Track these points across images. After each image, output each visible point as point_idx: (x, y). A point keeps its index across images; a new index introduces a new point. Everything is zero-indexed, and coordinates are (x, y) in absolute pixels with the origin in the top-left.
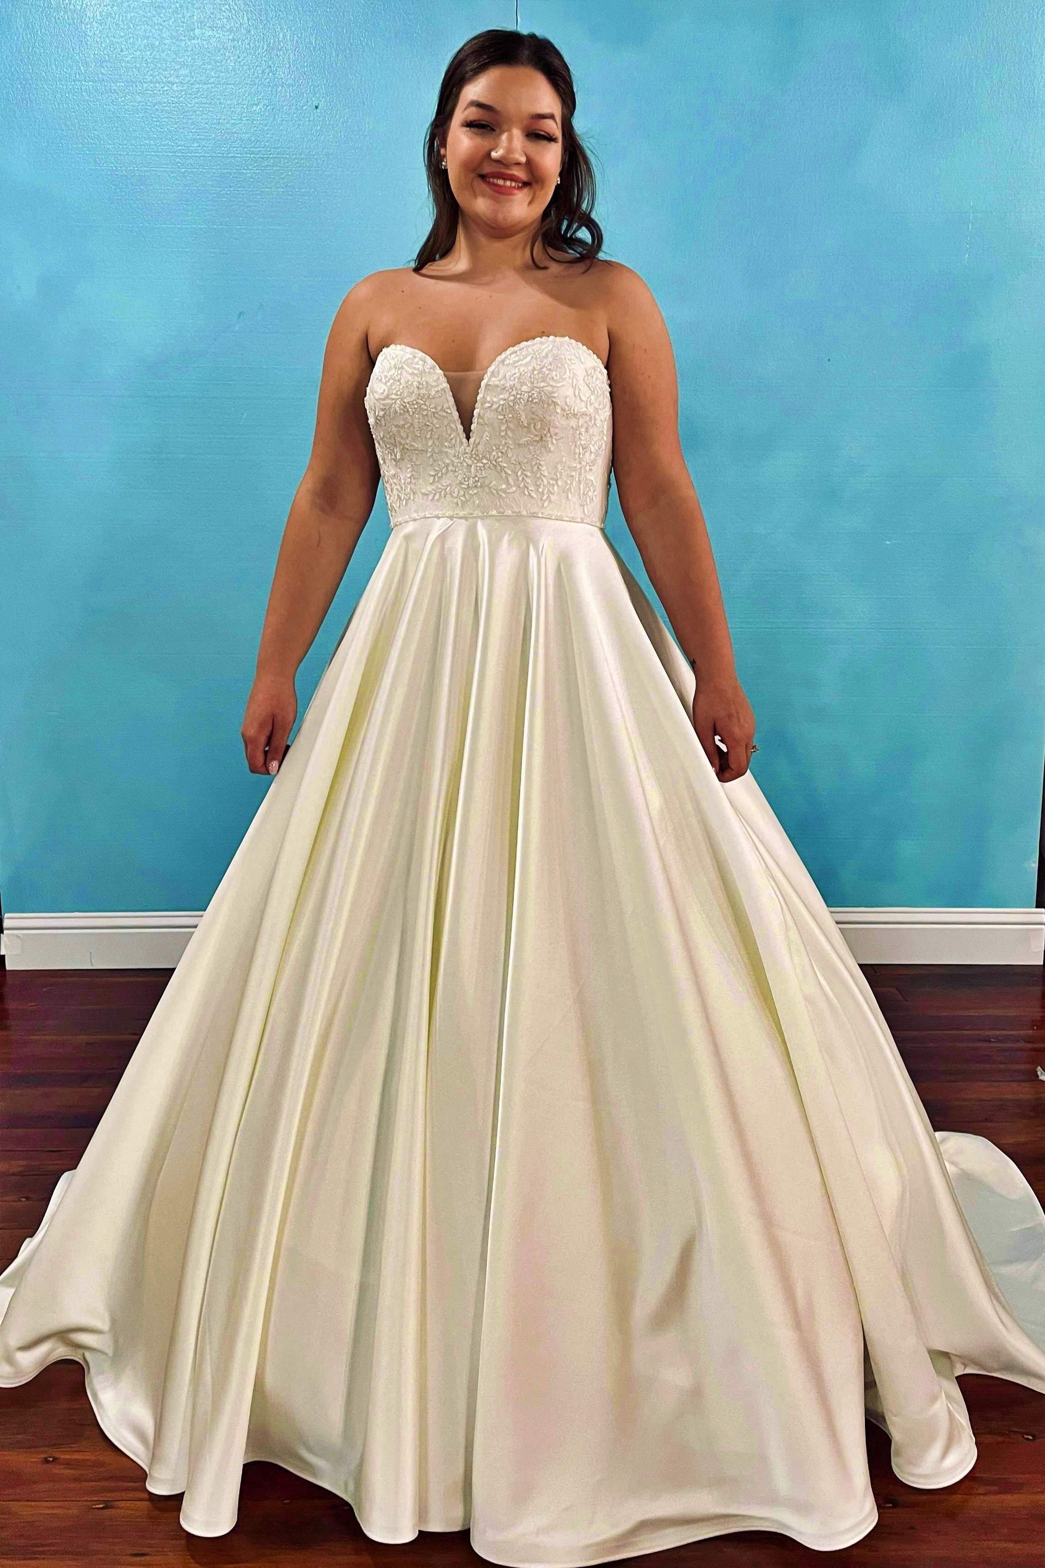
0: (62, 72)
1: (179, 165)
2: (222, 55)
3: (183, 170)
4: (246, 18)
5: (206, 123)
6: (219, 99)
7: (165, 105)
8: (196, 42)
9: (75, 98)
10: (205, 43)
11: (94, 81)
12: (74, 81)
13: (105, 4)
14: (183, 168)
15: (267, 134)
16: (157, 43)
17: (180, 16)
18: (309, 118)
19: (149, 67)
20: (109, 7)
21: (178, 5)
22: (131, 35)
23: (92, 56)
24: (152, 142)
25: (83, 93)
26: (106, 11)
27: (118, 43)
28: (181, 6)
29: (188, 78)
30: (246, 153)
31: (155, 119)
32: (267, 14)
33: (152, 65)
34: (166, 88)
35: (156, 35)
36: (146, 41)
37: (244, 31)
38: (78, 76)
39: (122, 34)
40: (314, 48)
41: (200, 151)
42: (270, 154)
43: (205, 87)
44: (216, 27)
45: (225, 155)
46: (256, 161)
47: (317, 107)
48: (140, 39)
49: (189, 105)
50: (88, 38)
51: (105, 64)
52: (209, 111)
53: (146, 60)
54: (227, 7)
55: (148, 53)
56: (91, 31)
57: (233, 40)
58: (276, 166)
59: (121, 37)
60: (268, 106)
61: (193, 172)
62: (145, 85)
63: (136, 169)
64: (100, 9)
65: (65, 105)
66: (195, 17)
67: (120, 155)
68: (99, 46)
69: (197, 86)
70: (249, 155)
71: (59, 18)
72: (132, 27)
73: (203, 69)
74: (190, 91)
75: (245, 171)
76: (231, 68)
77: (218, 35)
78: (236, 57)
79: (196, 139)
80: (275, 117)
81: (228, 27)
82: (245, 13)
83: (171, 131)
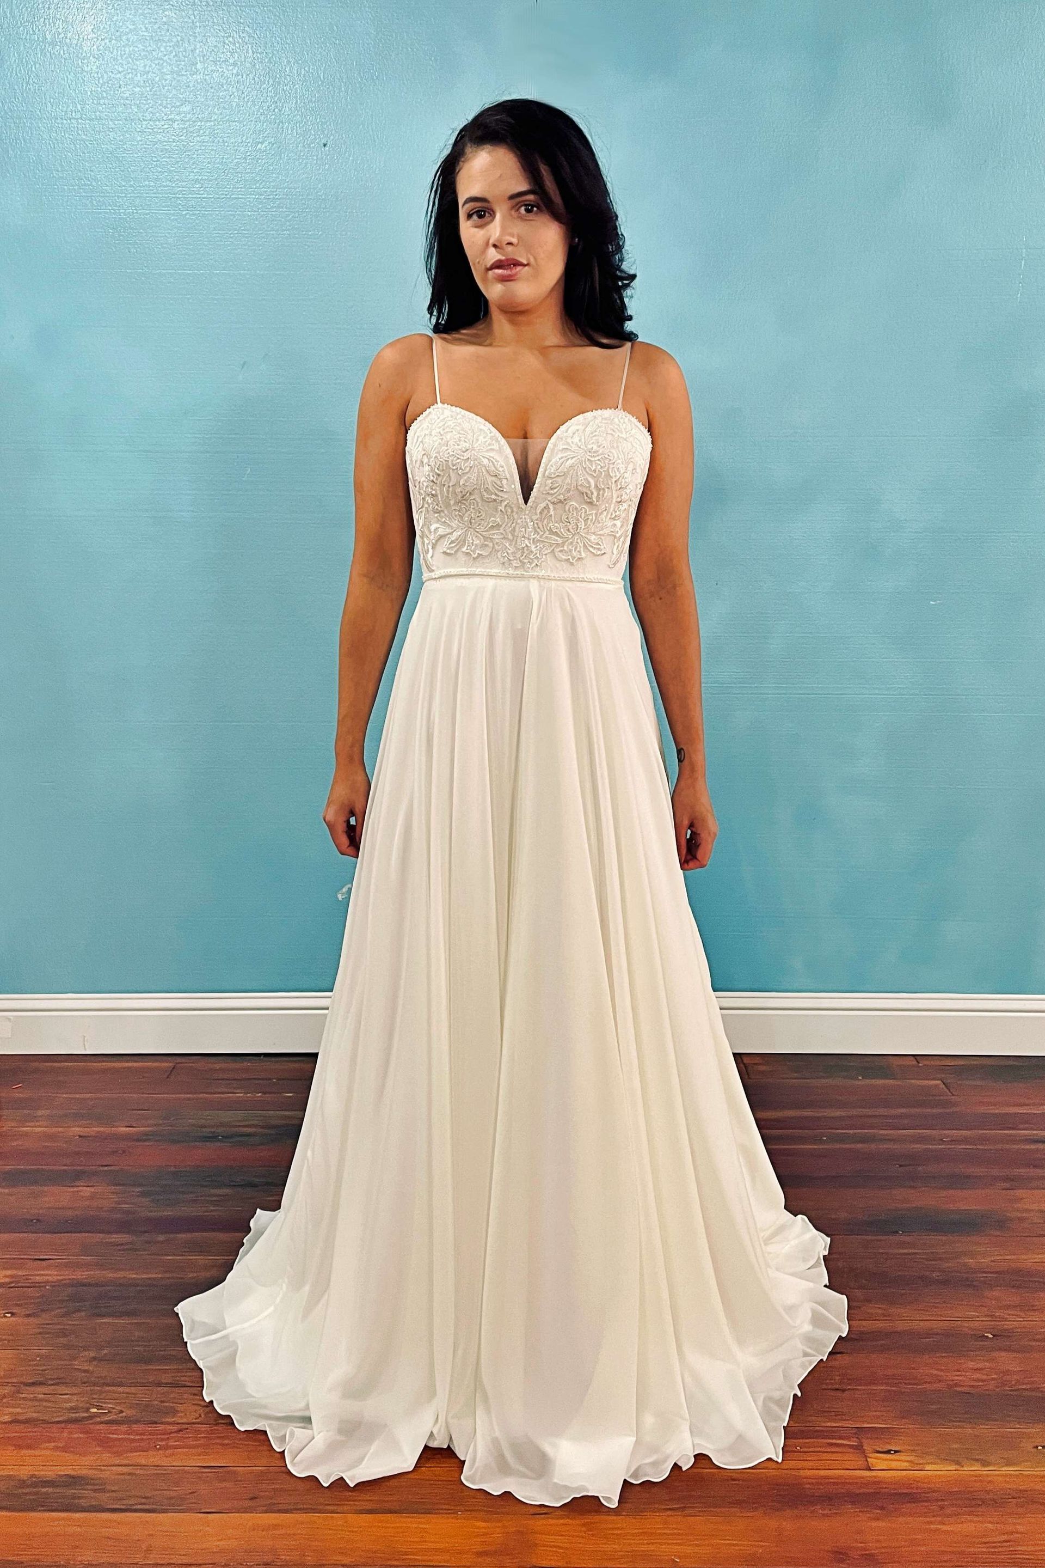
0: (57, 109)
1: (180, 207)
2: (225, 90)
3: (184, 213)
4: (250, 51)
5: (209, 163)
7: (165, 143)
8: (198, 77)
9: (71, 137)
10: (207, 77)
11: (90, 120)
13: (103, 37)
14: (183, 211)
15: (272, 173)
16: (157, 79)
17: (182, 49)
18: (317, 156)
19: (148, 104)
20: (107, 41)
21: (179, 38)
22: (129, 71)
23: (89, 93)
24: (152, 184)
25: (80, 132)
26: (103, 45)
27: (116, 79)
28: (182, 40)
29: (188, 116)
30: (250, 194)
31: (156, 159)
32: (273, 46)
33: (151, 101)
34: (166, 126)
35: (156, 71)
36: (145, 77)
37: (248, 65)
38: (74, 114)
39: (121, 69)
40: (323, 82)
41: (202, 192)
42: (276, 195)
43: (208, 124)
44: (219, 61)
45: (228, 196)
46: (261, 203)
47: (325, 145)
48: (139, 75)
49: (191, 144)
50: (85, 74)
51: (102, 102)
52: (212, 150)
53: (146, 97)
54: (231, 39)
55: (148, 89)
56: (87, 66)
57: (237, 75)
58: (282, 207)
59: (120, 72)
60: (273, 144)
61: (194, 215)
62: (145, 123)
63: (135, 211)
64: (98, 43)
65: (60, 145)
66: (197, 51)
67: (118, 196)
68: (97, 82)
69: (199, 124)
70: (254, 197)
71: (54, 53)
72: (131, 62)
73: (206, 105)
74: (191, 129)
75: (249, 213)
76: (234, 104)
77: (220, 70)
78: (241, 92)
79: (197, 179)
80: (281, 156)
81: (232, 61)
82: (250, 46)
83: (171, 171)
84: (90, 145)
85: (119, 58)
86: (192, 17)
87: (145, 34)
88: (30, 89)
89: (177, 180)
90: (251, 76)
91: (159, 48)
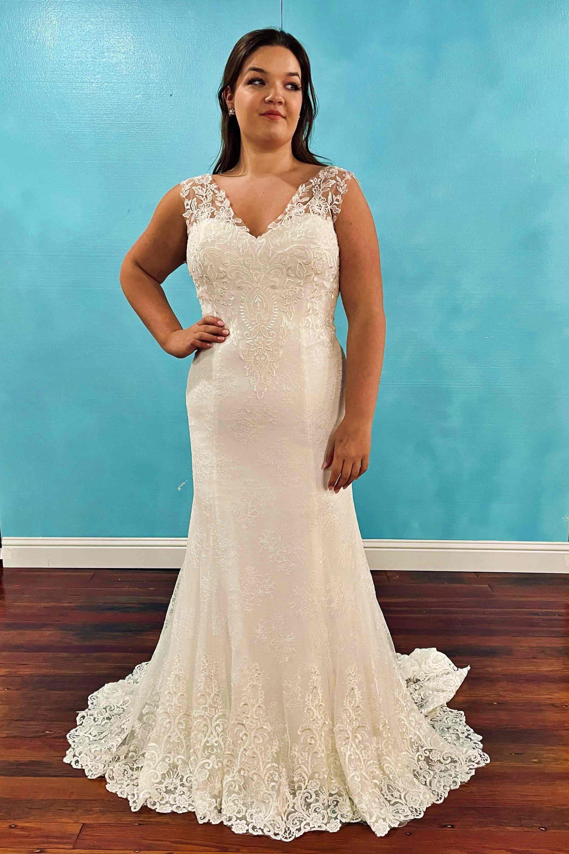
0: (33, 77)
1: (96, 128)
2: (119, 67)
3: (98, 131)
4: (132, 46)
5: (111, 105)
6: (118, 91)
7: (88, 95)
8: (105, 60)
9: (39, 91)
10: (110, 60)
11: (49, 82)
12: (39, 82)
13: (56, 39)
15: (144, 110)
16: (84, 61)
17: (97, 45)
18: (167, 101)
19: (80, 74)
21: (95, 39)
22: (70, 57)
23: (49, 68)
24: (82, 116)
25: (44, 89)
27: (63, 61)
28: (97, 40)
29: (101, 80)
30: (132, 121)
31: (83, 103)
34: (89, 86)
35: (84, 57)
36: (78, 59)
37: (131, 53)
38: (41, 79)
40: (170, 62)
41: (107, 120)
42: (146, 122)
43: (110, 84)
44: (116, 51)
45: (121, 122)
46: (138, 126)
47: (171, 95)
48: (74, 59)
49: (102, 95)
50: (47, 58)
51: (55, 72)
52: (113, 98)
53: (78, 70)
54: (122, 40)
55: (79, 66)
56: (48, 54)
57: (125, 58)
58: (149, 128)
59: (65, 57)
60: (144, 95)
61: (103, 132)
62: (78, 84)
63: (73, 130)
66: (105, 46)
67: (64, 123)
68: (53, 63)
69: (106, 84)
70: (134, 122)
72: (70, 52)
73: (109, 75)
74: (102, 87)
75: (132, 131)
76: (124, 74)
77: (117, 56)
78: (127, 68)
79: (105, 113)
80: (148, 101)
81: (123, 51)
82: (132, 43)
83: (91, 109)
84: (49, 96)
85: (64, 49)
86: (102, 28)
87: (78, 37)
88: (18, 66)
89: (95, 114)
90: (133, 59)
91: (85, 44)
